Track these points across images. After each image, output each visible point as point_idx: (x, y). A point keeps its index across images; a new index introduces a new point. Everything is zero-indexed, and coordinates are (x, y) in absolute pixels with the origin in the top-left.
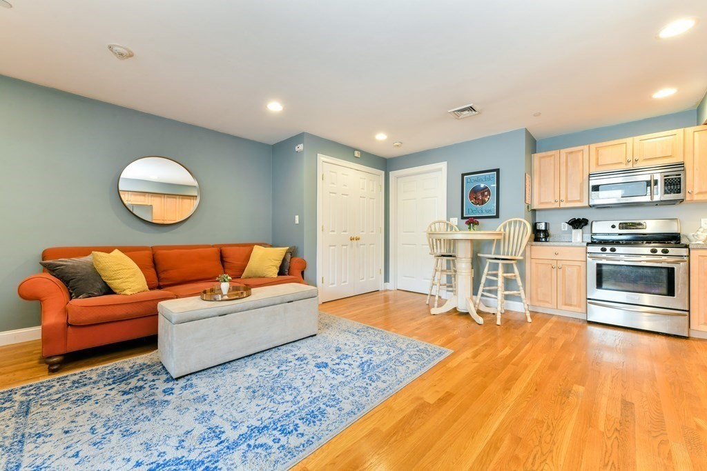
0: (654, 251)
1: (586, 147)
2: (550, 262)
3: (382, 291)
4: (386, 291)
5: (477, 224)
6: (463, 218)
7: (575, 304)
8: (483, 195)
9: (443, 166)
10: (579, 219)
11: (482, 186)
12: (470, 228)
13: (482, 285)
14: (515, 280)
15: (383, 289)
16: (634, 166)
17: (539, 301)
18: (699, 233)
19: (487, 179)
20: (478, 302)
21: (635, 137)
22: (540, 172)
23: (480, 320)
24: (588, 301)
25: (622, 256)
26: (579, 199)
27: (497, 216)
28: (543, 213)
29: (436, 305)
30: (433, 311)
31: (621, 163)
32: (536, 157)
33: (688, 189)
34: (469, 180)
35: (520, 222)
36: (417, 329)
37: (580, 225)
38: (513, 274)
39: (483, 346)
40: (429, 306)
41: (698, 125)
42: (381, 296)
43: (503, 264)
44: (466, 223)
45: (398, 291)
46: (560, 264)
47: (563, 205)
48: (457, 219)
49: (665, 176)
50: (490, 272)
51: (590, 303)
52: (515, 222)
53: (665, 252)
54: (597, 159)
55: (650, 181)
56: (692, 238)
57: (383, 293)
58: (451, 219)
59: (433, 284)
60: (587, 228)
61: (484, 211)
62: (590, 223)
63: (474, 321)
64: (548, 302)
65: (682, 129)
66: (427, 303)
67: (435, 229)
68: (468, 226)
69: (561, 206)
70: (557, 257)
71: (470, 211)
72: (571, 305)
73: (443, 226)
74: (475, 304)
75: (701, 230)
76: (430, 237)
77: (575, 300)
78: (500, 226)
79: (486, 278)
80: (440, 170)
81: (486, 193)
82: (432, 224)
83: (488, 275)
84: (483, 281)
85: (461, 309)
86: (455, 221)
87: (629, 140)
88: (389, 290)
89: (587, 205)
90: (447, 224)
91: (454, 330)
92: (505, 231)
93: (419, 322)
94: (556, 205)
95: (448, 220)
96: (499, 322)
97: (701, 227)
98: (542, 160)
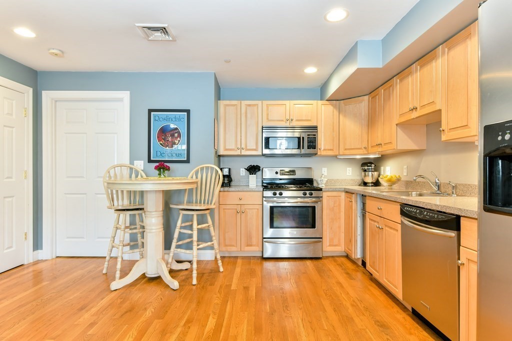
0: (305, 194)
1: (259, 103)
2: (235, 207)
3: (29, 265)
4: (36, 263)
5: (168, 169)
6: (150, 161)
7: (254, 244)
8: (173, 136)
9: (125, 95)
10: (254, 165)
11: (172, 126)
12: (160, 174)
13: (175, 241)
14: (209, 230)
15: (31, 261)
16: (291, 124)
17: (226, 246)
18: (322, 178)
19: (176, 119)
20: (170, 260)
21: (291, 101)
22: (225, 119)
23: (175, 284)
24: (265, 240)
25: (286, 199)
26: (255, 148)
27: (188, 161)
28: (226, 159)
29: (118, 274)
30: (115, 285)
31: (282, 120)
32: (222, 103)
33: (319, 147)
34: (157, 118)
35: (212, 168)
36: (92, 325)
37: (255, 171)
38: (207, 225)
39: (185, 325)
40: (109, 277)
41: (321, 100)
42: (27, 273)
43: (197, 215)
44: (156, 168)
45: (58, 260)
46: (243, 208)
47: (244, 153)
48: (142, 162)
49: (308, 135)
50: (183, 225)
51: (265, 242)
52: (207, 168)
53: (311, 194)
54: (268, 115)
55: (300, 138)
56: (319, 182)
57: (31, 269)
58: (135, 162)
59: (113, 247)
60: (259, 173)
61: (174, 155)
62: (261, 169)
63: (167, 286)
64: (233, 246)
65: (316, 101)
66: (104, 272)
67: (115, 175)
68: (157, 172)
69: (242, 154)
70: (241, 202)
71: (159, 154)
72: (251, 245)
73: (126, 172)
74: (167, 264)
75: (323, 176)
76: (108, 188)
77: (254, 241)
78: (192, 173)
79: (180, 232)
80: (121, 100)
81: (176, 135)
82: (111, 168)
83: (181, 228)
84: (176, 235)
85: (151, 274)
86: (140, 164)
87: (287, 102)
88: (42, 261)
89: (261, 154)
90: (131, 169)
91: (146, 309)
92: (197, 178)
93: (94, 310)
94: (238, 153)
95: (132, 163)
96: (195, 282)
97: (323, 175)
98: (227, 107)
